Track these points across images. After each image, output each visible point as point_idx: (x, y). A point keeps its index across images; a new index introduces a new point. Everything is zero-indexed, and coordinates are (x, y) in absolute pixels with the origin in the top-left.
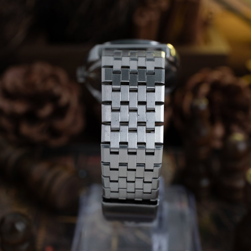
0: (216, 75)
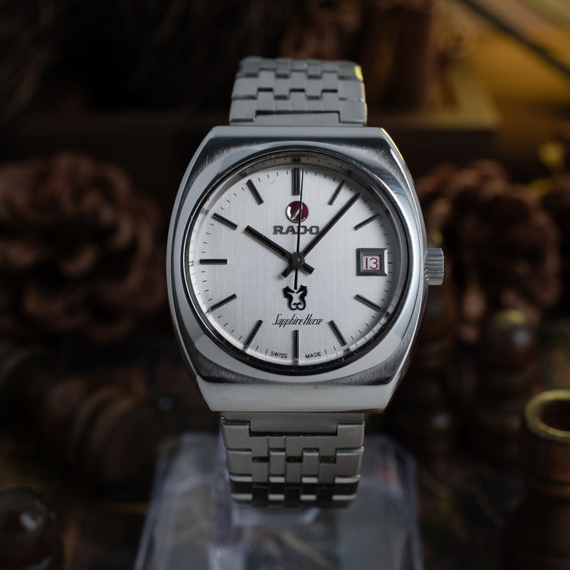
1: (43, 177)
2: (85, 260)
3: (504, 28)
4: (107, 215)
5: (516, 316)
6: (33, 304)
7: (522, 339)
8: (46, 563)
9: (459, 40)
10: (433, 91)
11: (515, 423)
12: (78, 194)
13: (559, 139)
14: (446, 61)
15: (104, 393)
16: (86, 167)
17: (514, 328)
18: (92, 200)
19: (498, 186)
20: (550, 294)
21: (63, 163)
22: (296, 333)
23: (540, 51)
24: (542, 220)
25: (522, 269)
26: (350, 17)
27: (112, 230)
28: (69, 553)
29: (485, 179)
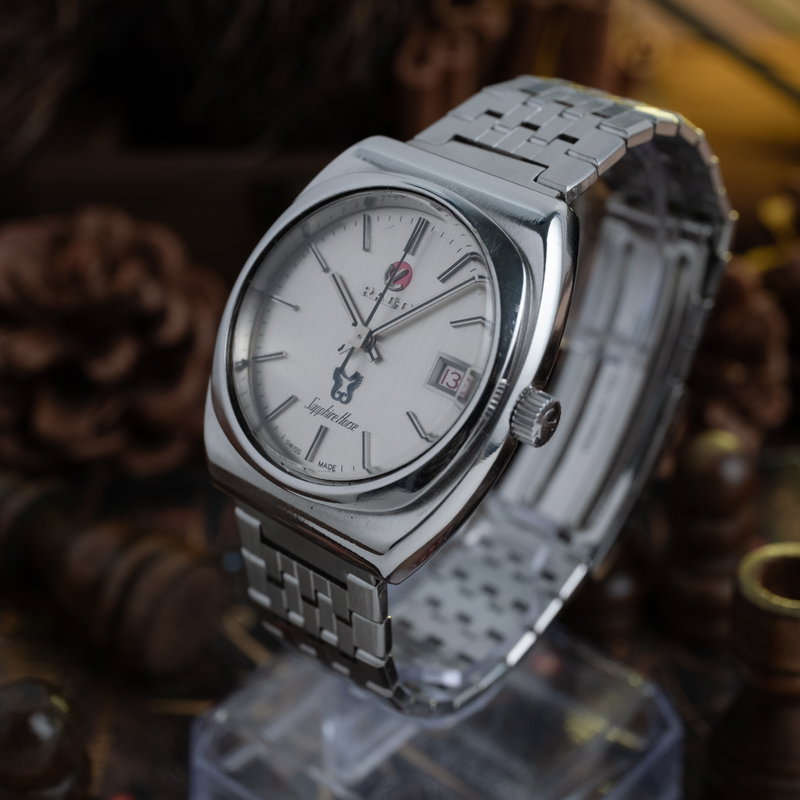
1: (61, 243)
2: (119, 360)
3: (709, 36)
4: (151, 296)
5: (726, 440)
7: (734, 472)
8: (64, 787)
9: (646, 51)
11: (724, 590)
12: (111, 267)
13: (786, 191)
15: (147, 547)
16: (122, 228)
17: (723, 457)
18: (131, 275)
20: (774, 409)
21: (90, 222)
22: (323, 432)
23: (761, 69)
24: (763, 305)
25: (734, 373)
26: (494, 20)
27: (158, 317)
28: (98, 772)
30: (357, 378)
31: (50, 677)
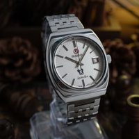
0: (113, 43)
1: (9, 43)
2: (20, 63)
3: (122, 6)
4: (25, 52)
5: (125, 77)
6: (7, 74)
7: (127, 82)
8: (10, 137)
9: (111, 9)
10: (105, 22)
11: (125, 103)
12: (18, 47)
13: (136, 33)
14: (108, 14)
15: (25, 95)
16: (20, 40)
18: (22, 48)
19: (121, 45)
20: (133, 71)
22: (83, 81)
23: (131, 12)
24: (132, 53)
25: (127, 65)
26: (85, 3)
27: (27, 55)
28: (16, 135)
29: (118, 43)
30: (82, 70)
31: (8, 118)
